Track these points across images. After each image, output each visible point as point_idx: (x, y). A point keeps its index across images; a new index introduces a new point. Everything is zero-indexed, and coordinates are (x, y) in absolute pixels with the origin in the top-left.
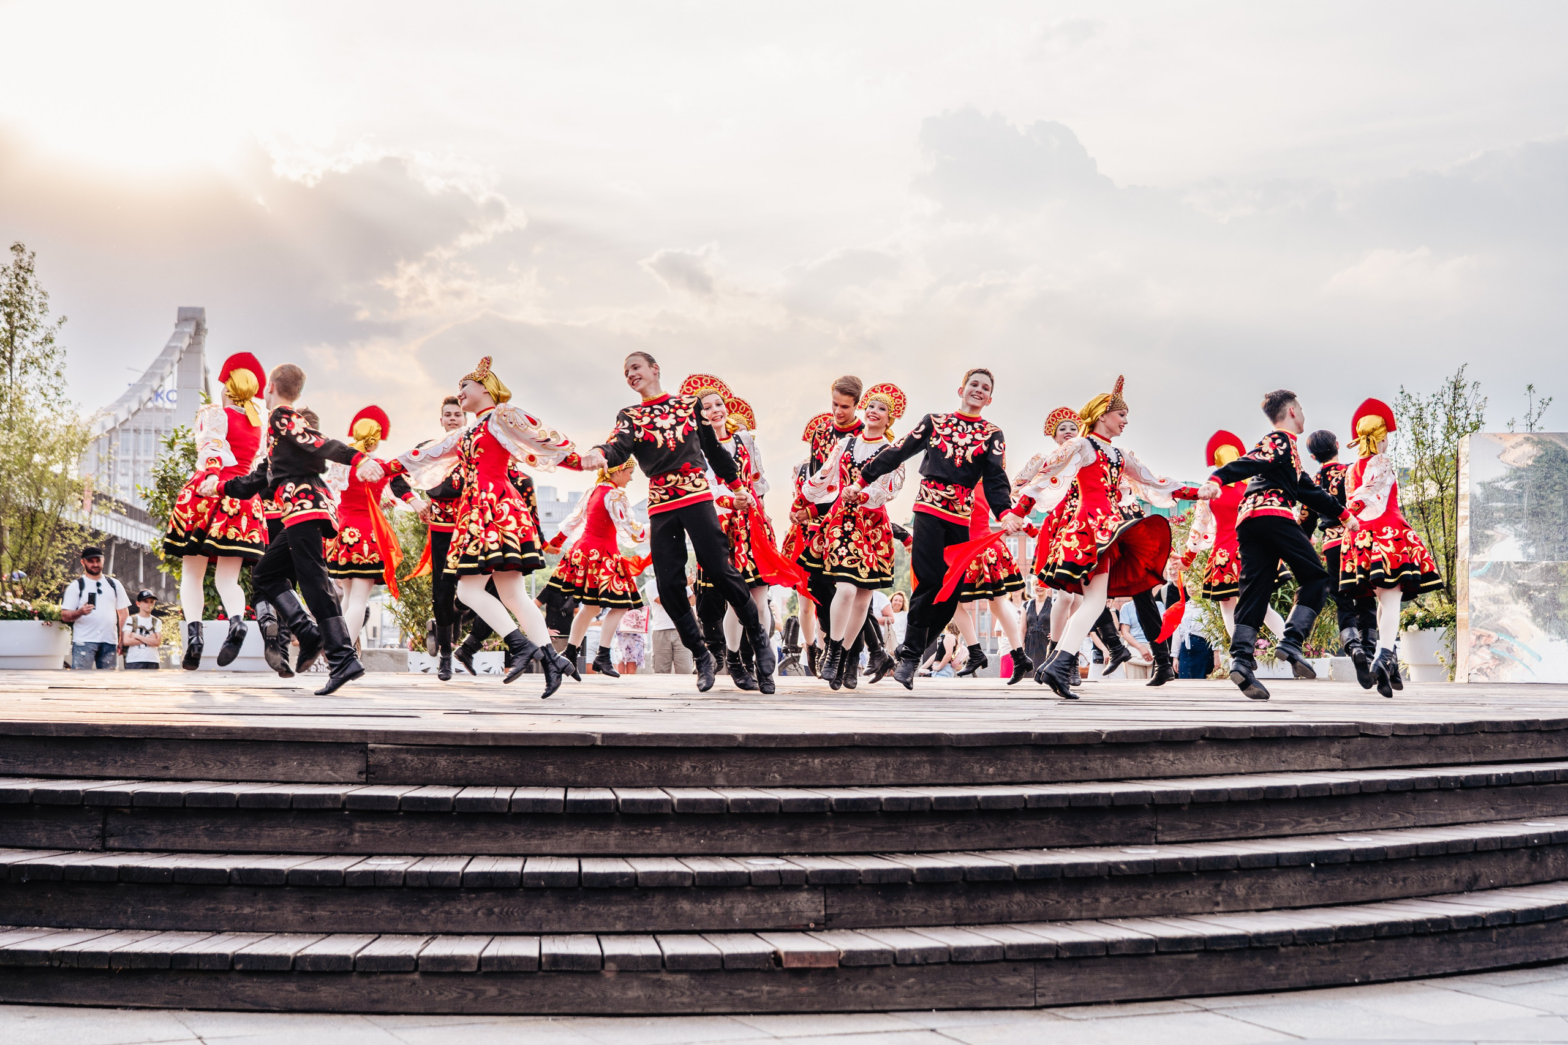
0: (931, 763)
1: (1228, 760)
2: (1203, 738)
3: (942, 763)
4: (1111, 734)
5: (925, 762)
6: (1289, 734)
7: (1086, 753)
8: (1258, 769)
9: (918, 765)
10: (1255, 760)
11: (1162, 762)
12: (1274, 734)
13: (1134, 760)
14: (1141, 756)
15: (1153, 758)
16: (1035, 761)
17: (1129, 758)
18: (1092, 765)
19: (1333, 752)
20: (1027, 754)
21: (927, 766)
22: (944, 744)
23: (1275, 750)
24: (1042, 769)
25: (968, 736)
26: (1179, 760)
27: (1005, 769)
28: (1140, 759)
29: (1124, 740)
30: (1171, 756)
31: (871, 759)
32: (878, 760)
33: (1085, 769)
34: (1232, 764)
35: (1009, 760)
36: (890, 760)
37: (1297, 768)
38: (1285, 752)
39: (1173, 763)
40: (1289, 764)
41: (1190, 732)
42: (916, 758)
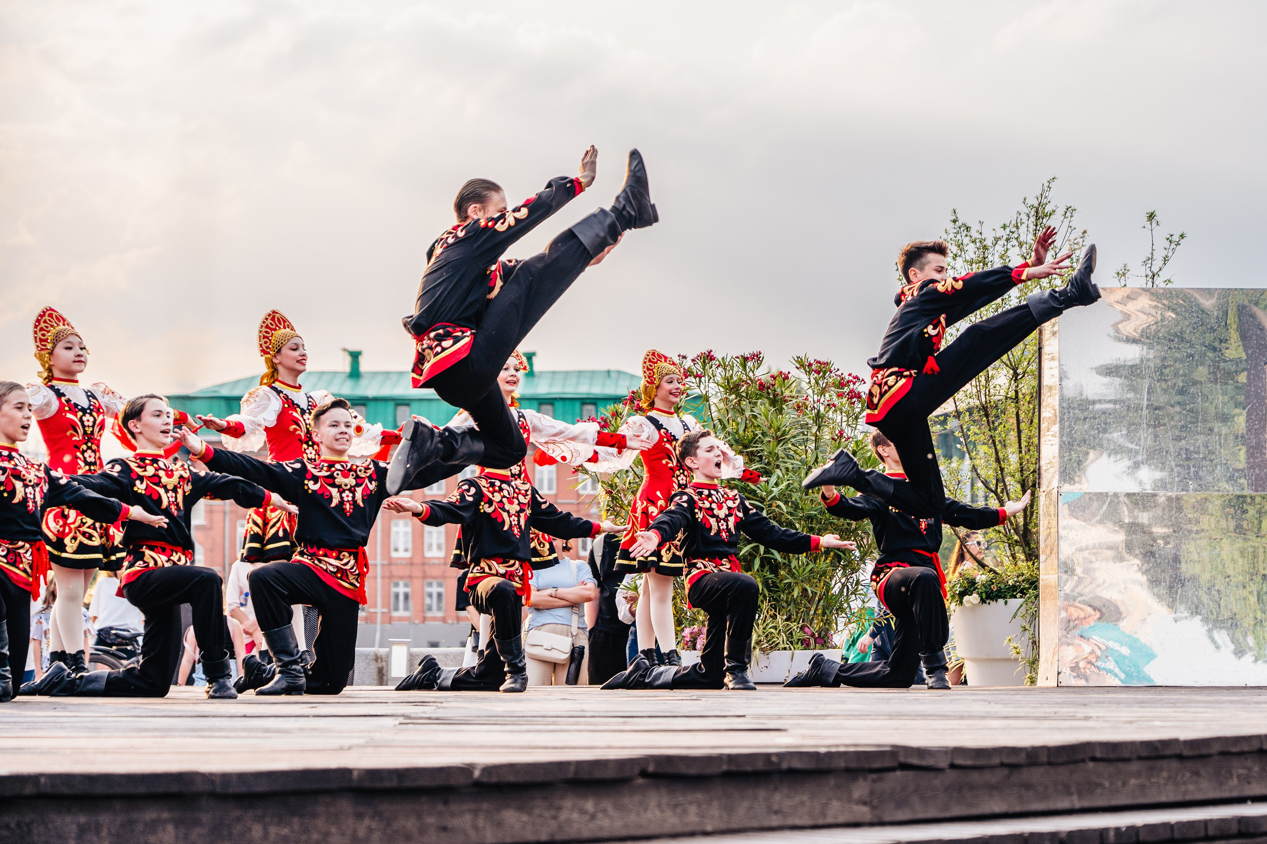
0: (178, 823)
1: (685, 812)
2: (644, 774)
3: (197, 822)
4: (489, 770)
5: (165, 822)
6: (785, 766)
7: (446, 803)
8: (734, 826)
9: (153, 827)
10: (729, 809)
11: (575, 816)
12: (760, 766)
13: (529, 813)
14: (539, 807)
15: (559, 808)
16: (359, 816)
17: (520, 809)
18: (455, 822)
19: (856, 794)
20: (345, 805)
21: (170, 828)
22: (201, 787)
23: (762, 793)
24: (370, 830)
25: (242, 777)
26: (604, 811)
27: (306, 831)
28: (537, 811)
29: (511, 779)
30: (589, 805)
31: (68, 819)
32: (82, 819)
33: (445, 829)
34: (692, 817)
35: (314, 815)
36: (105, 819)
37: (798, 822)
38: (777, 797)
39: (593, 817)
40: (785, 815)
41: (622, 764)
42: (150, 814)
